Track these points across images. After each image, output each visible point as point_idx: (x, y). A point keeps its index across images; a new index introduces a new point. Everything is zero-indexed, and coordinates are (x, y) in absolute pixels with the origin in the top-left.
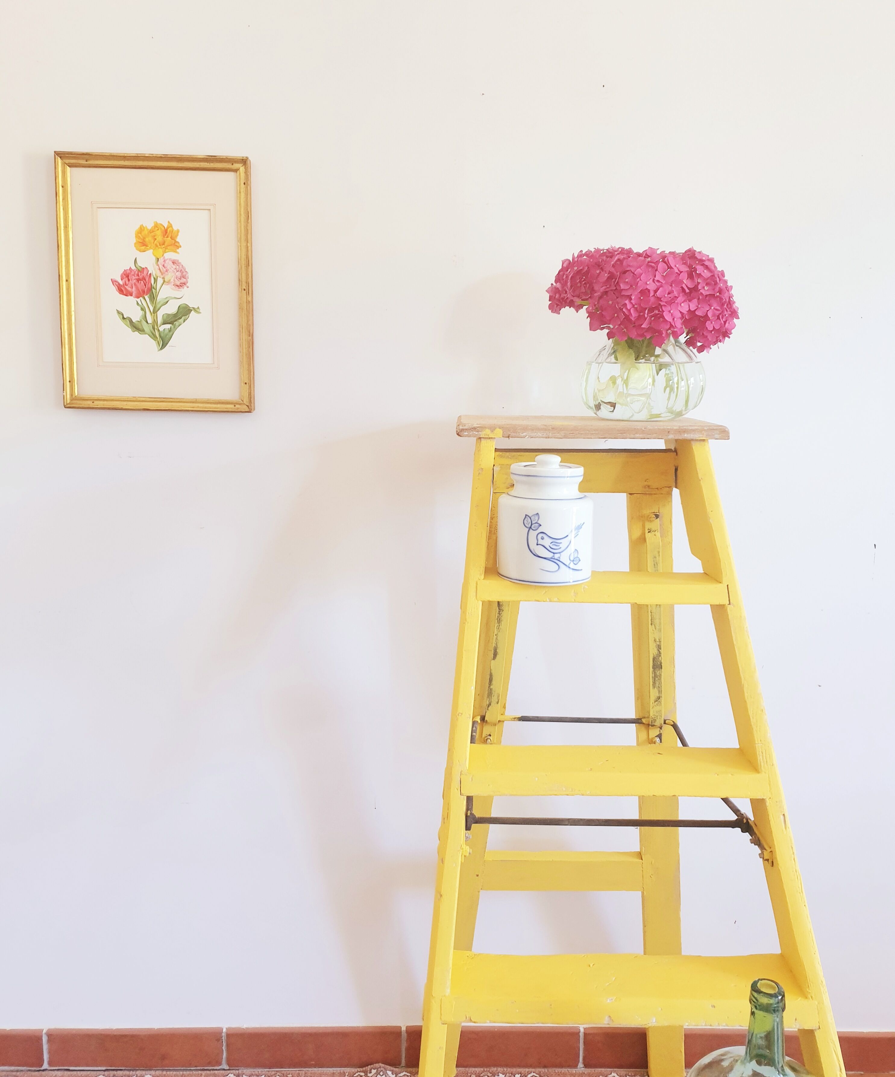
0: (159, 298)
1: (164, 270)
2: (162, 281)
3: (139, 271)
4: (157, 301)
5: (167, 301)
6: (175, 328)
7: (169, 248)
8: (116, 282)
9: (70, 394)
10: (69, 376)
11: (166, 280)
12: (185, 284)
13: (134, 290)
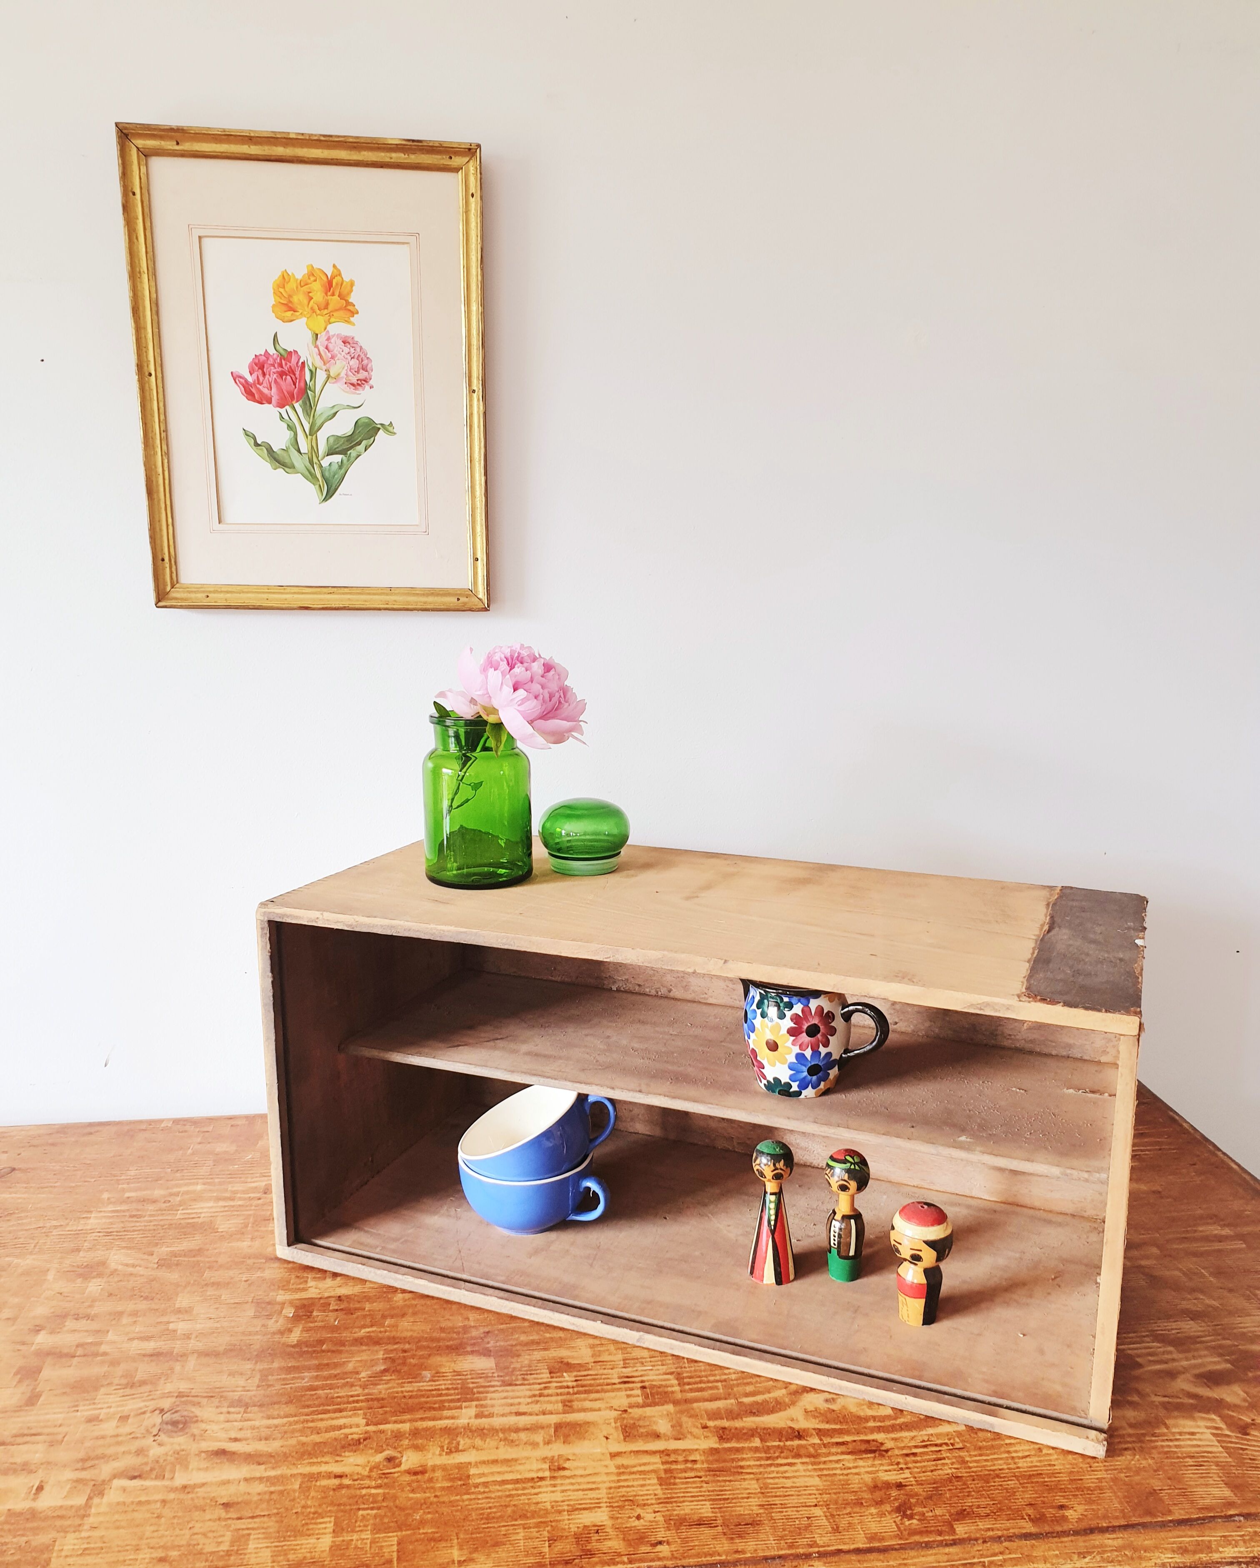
0: (320, 408)
1: (327, 355)
2: (325, 377)
3: (282, 357)
4: (317, 413)
5: (335, 413)
6: (350, 461)
7: (335, 314)
8: (240, 377)
9: (164, 583)
10: (161, 550)
11: (332, 373)
12: (366, 380)
13: (274, 393)
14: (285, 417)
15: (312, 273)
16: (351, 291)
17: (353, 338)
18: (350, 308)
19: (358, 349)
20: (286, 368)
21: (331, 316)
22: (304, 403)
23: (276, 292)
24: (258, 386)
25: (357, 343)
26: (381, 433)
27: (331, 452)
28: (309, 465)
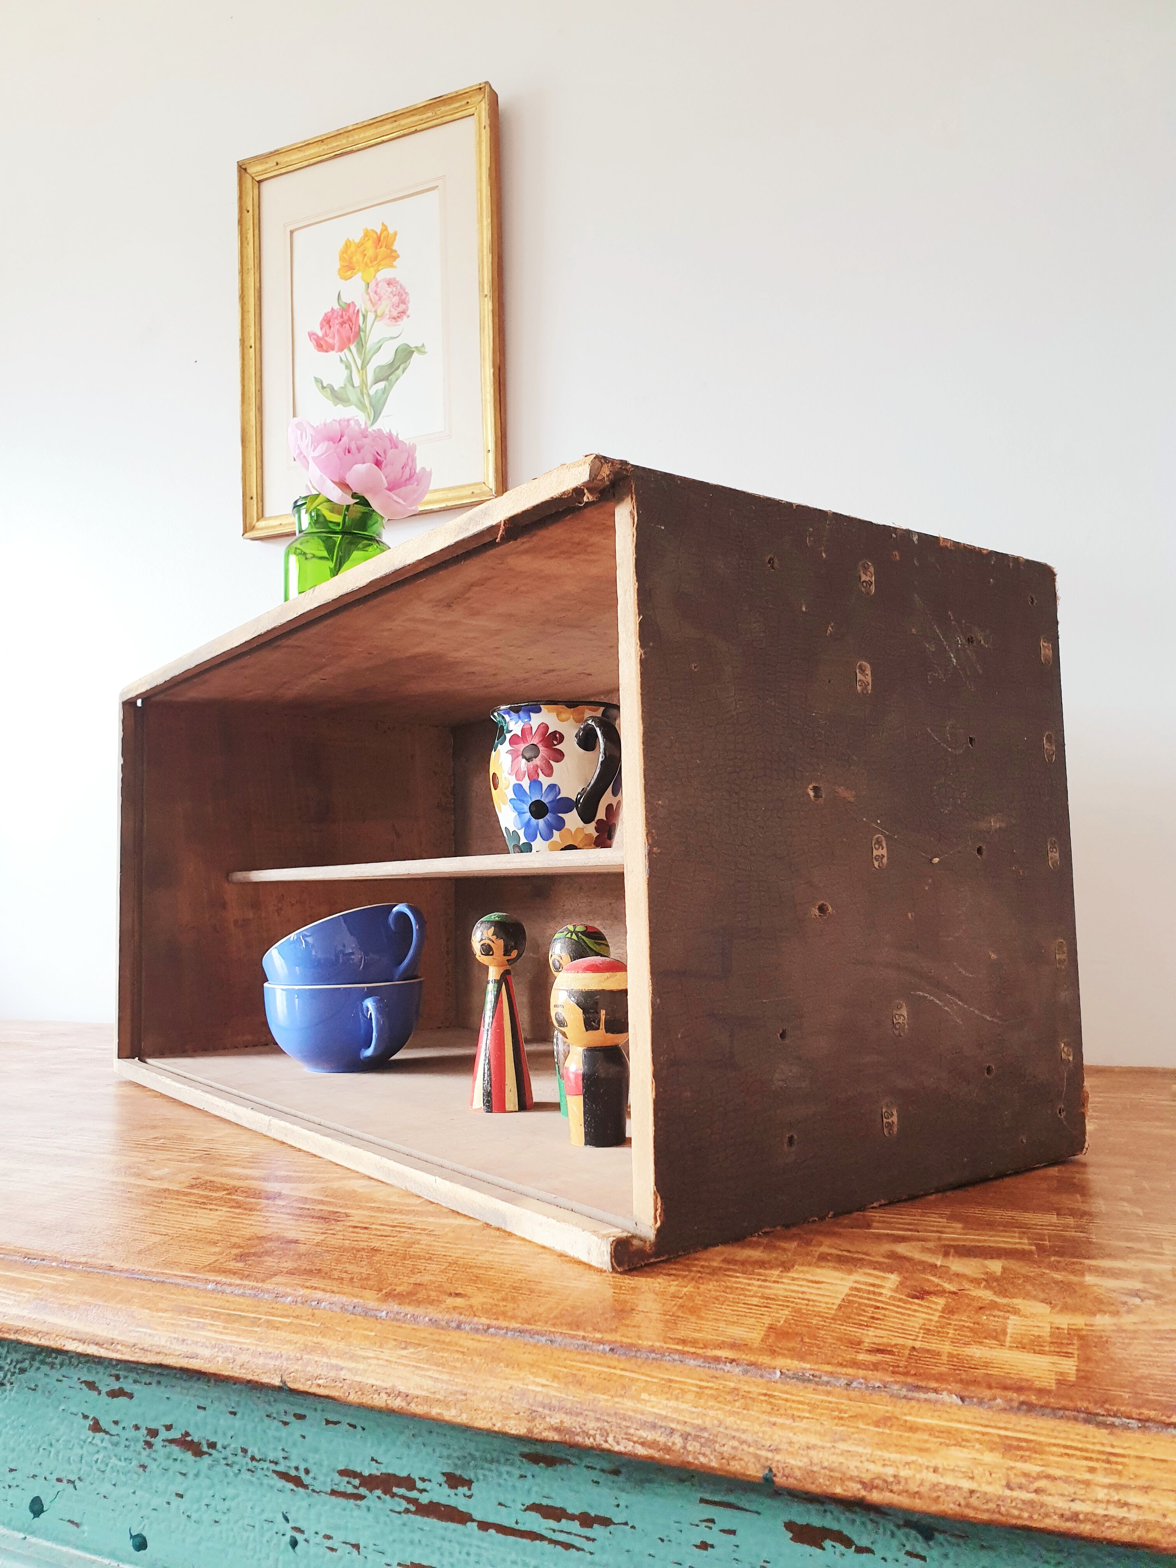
0: (369, 345)
1: (375, 298)
2: (374, 317)
3: (343, 310)
4: (367, 350)
5: (380, 347)
6: (391, 386)
7: (383, 263)
8: (314, 334)
9: (252, 518)
10: (251, 490)
11: (379, 314)
12: (404, 312)
13: (336, 341)
14: (344, 359)
15: (366, 235)
16: (395, 240)
17: (395, 279)
18: (393, 254)
19: (399, 287)
20: (346, 318)
21: (379, 264)
22: (358, 343)
23: (342, 259)
24: (327, 339)
25: (397, 282)
26: (415, 354)
27: (376, 381)
28: (360, 395)
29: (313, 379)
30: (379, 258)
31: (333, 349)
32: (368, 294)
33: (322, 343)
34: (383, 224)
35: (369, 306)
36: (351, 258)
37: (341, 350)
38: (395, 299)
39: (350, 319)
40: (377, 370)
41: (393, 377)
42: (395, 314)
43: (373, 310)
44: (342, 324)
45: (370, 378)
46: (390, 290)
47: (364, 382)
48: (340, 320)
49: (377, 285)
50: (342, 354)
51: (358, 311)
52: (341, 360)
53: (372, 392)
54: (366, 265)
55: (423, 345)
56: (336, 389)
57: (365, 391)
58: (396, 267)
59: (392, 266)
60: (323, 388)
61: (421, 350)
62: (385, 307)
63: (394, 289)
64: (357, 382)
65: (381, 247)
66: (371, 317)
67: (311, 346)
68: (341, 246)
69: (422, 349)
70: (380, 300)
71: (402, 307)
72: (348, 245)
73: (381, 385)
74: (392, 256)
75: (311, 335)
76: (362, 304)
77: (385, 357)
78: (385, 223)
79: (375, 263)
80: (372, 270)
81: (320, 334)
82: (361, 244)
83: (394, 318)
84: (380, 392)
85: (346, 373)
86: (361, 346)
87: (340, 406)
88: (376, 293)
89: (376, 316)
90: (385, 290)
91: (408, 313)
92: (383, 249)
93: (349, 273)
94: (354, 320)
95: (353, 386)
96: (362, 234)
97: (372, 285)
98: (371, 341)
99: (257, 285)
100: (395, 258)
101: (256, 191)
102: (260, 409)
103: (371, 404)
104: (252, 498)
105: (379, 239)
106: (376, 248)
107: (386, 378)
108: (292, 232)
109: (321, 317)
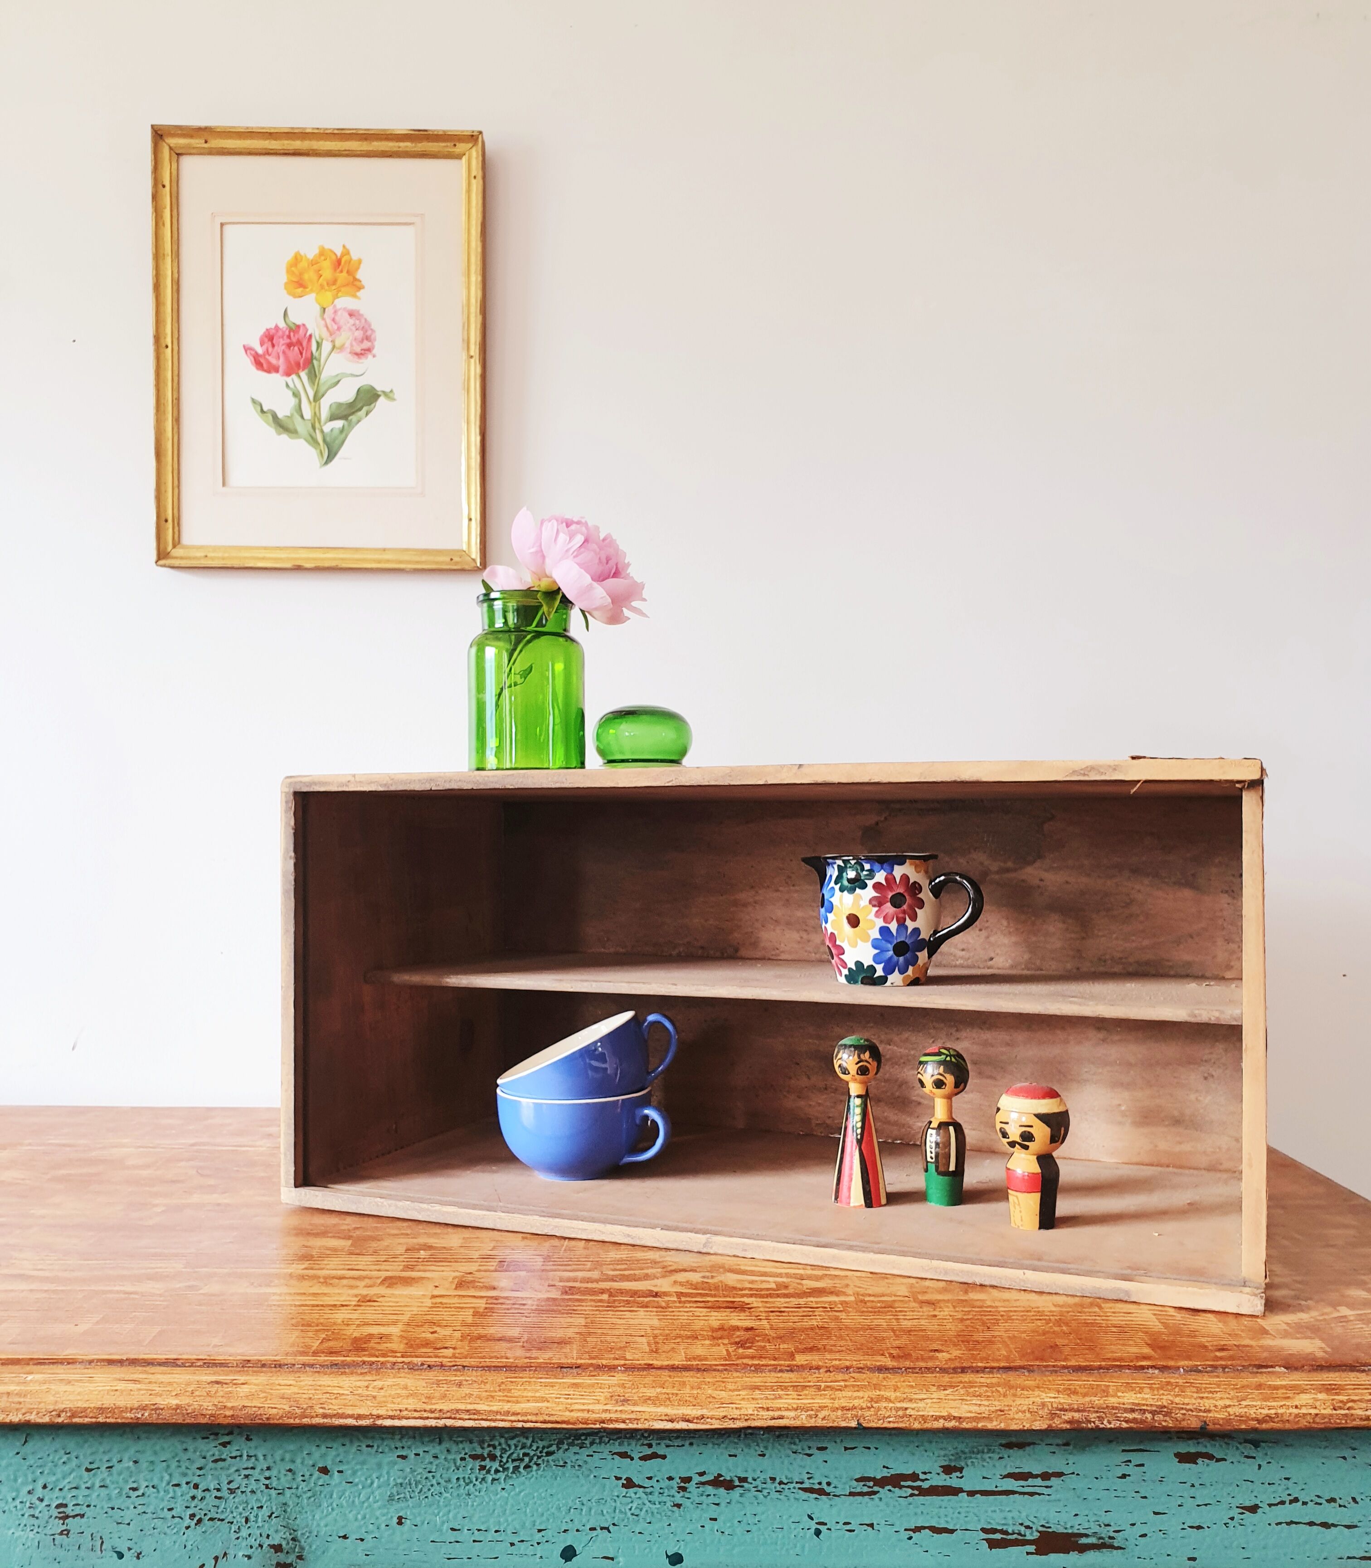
0: (324, 376)
1: (333, 326)
2: (330, 346)
3: (291, 330)
4: (322, 381)
5: (339, 381)
6: (351, 426)
7: (343, 289)
8: (251, 349)
9: (166, 543)
10: (165, 511)
11: (337, 344)
12: (369, 350)
13: (281, 363)
14: (291, 385)
15: (323, 253)
16: (359, 267)
17: (358, 311)
18: (357, 283)
19: (363, 321)
20: (294, 340)
21: (339, 291)
22: (310, 372)
23: (289, 271)
24: (267, 357)
25: (362, 315)
26: (382, 399)
27: (333, 418)
28: (311, 430)
29: (250, 401)
30: (339, 282)
31: (276, 370)
32: (323, 319)
33: (262, 360)
34: (344, 246)
35: (325, 334)
36: (301, 274)
37: (288, 374)
38: (359, 334)
39: (299, 343)
40: (334, 406)
41: (353, 418)
42: (358, 349)
43: (330, 339)
44: (289, 345)
45: (325, 413)
46: (352, 321)
47: (316, 416)
48: (288, 341)
49: (335, 312)
50: (289, 380)
51: (311, 336)
52: (287, 385)
53: (327, 428)
54: (322, 287)
55: (391, 391)
56: (280, 415)
57: (317, 425)
58: (359, 298)
59: (355, 296)
60: (262, 411)
61: (389, 395)
62: (345, 337)
63: (357, 322)
64: (307, 413)
65: (341, 272)
66: (326, 346)
67: (247, 362)
68: (289, 256)
69: (391, 395)
70: (339, 329)
71: (366, 345)
72: (297, 259)
73: (339, 424)
74: (355, 285)
75: (247, 349)
76: (315, 327)
77: (345, 393)
78: (348, 247)
79: (334, 287)
80: (329, 295)
81: (260, 351)
82: (313, 263)
83: (356, 354)
84: (336, 432)
85: (293, 401)
86: (313, 376)
87: (285, 437)
88: (333, 320)
89: (334, 347)
90: (343, 318)
91: (374, 351)
92: (344, 274)
93: (300, 290)
94: (305, 344)
95: (302, 417)
96: (317, 251)
97: (329, 311)
98: (327, 372)
99: (176, 275)
100: (360, 288)
101: (174, 166)
102: (177, 420)
103: (324, 441)
104: (166, 521)
105: (339, 262)
106: (335, 270)
107: (345, 417)
108: (222, 225)
109: (262, 331)
